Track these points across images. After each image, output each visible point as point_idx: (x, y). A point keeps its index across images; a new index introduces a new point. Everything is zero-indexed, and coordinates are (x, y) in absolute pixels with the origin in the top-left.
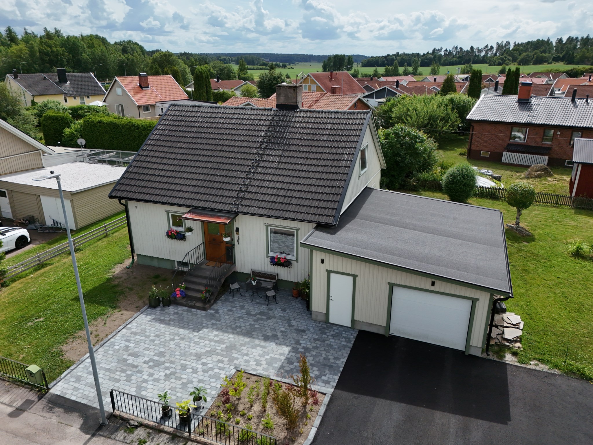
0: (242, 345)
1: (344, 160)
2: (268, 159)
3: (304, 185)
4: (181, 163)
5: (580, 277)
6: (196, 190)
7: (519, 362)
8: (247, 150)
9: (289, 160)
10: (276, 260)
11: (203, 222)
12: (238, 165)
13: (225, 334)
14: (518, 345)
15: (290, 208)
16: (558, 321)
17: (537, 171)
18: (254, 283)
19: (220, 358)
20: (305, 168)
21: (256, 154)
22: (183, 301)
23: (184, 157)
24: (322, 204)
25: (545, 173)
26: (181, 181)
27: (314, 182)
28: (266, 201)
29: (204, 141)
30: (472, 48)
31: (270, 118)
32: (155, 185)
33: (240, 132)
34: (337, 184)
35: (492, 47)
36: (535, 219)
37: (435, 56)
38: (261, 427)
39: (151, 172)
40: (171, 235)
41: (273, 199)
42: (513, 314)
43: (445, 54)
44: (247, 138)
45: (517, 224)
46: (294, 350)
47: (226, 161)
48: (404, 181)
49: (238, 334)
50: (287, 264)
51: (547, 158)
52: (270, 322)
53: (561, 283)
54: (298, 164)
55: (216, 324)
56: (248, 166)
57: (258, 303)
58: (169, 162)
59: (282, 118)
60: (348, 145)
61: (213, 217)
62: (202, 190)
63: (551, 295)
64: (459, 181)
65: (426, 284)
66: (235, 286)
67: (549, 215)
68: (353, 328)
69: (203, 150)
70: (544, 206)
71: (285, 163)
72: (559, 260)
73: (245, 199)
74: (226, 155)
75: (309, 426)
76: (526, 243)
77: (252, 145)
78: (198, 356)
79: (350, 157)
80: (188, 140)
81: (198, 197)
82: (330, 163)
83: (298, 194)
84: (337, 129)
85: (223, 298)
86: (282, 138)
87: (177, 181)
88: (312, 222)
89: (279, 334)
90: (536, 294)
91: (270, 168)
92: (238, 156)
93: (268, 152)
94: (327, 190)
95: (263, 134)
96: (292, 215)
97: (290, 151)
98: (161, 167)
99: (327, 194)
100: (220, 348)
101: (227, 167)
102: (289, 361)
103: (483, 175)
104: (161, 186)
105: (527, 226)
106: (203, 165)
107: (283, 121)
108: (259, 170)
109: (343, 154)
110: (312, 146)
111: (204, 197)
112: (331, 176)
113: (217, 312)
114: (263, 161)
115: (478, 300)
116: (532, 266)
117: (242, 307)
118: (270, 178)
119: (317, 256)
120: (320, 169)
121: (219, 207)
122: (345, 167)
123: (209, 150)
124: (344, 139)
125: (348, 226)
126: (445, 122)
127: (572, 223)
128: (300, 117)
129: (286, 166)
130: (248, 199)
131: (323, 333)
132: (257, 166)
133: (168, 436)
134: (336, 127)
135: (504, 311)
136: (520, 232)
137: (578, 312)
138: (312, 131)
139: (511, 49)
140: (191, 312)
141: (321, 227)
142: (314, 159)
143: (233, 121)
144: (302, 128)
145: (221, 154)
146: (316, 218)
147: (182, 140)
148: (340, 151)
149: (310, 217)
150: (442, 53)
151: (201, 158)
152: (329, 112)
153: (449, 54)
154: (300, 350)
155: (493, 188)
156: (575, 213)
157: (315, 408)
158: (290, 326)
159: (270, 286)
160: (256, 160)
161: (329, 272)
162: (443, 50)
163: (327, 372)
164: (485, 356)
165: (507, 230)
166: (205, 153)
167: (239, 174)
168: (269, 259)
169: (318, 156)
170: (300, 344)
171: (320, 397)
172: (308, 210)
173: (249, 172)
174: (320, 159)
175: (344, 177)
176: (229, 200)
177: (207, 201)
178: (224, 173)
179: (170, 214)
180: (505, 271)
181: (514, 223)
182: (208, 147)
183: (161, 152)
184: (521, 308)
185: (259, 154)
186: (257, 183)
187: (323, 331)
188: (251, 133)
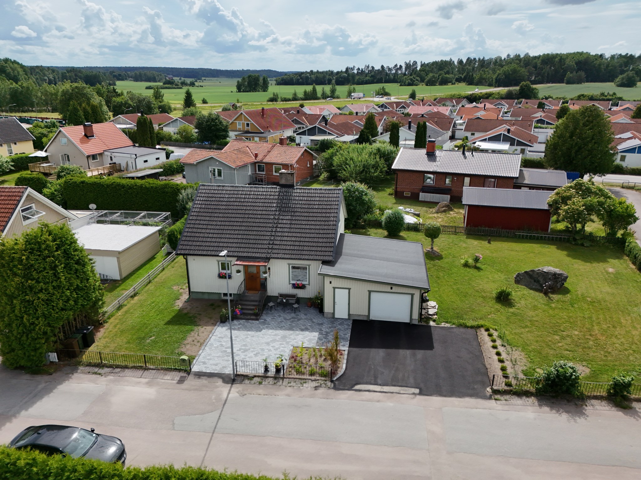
0: (290, 335)
1: (331, 221)
2: (282, 222)
3: (310, 238)
4: (222, 227)
5: (467, 278)
6: (238, 245)
7: (436, 324)
8: (267, 217)
9: (296, 222)
10: (296, 285)
11: (245, 266)
12: (264, 227)
13: (277, 331)
14: (436, 316)
15: (304, 253)
16: (455, 303)
17: (443, 207)
18: (284, 301)
19: (281, 343)
20: (308, 227)
21: (273, 219)
22: (242, 316)
23: (223, 223)
24: (323, 249)
25: (448, 208)
26: (226, 240)
27: (315, 235)
28: (288, 250)
29: (234, 211)
30: (382, 67)
31: (277, 194)
32: (207, 244)
33: (258, 204)
34: (330, 236)
35: (401, 66)
36: (442, 244)
37: (349, 75)
38: (318, 368)
39: (202, 235)
40: (221, 276)
41: (292, 248)
42: (432, 302)
43: (357, 72)
44: (264, 208)
45: (432, 248)
46: (321, 334)
47: (254, 224)
48: (355, 222)
49: (284, 330)
50: (303, 287)
51: (449, 196)
52: (301, 322)
53: (457, 283)
54: (303, 225)
55: (269, 327)
56: (270, 227)
57: (288, 313)
58: (212, 227)
59: (285, 193)
60: (332, 211)
61: (255, 262)
62: (243, 245)
63: (451, 290)
64: (394, 221)
65: (388, 289)
66: (271, 304)
67: (451, 240)
68: (349, 319)
69: (236, 218)
70: (448, 234)
71: (295, 224)
72: (456, 269)
73: (274, 249)
74: (253, 220)
75: (342, 364)
76: (438, 261)
77: (269, 213)
78: (268, 344)
79: (335, 219)
80: (221, 211)
81: (242, 250)
82: (323, 223)
83: (307, 244)
84: (323, 201)
85: (264, 312)
86: (288, 207)
87: (223, 240)
88: (319, 260)
89: (309, 327)
90: (444, 290)
91: (285, 228)
92: (261, 221)
93: (281, 217)
94: (324, 240)
95: (275, 205)
96: (306, 257)
97: (296, 216)
98: (208, 231)
99: (325, 242)
100: (278, 338)
101: (255, 229)
102: (319, 339)
103: (407, 213)
104: (212, 244)
105: (438, 249)
106: (238, 228)
107: (286, 195)
108: (278, 229)
109: (330, 217)
110: (309, 213)
111: (246, 250)
112: (325, 231)
113: (265, 320)
114: (280, 224)
115: (414, 294)
116: (442, 275)
117: (280, 316)
118: (286, 234)
119: (327, 280)
120: (318, 227)
121: (258, 255)
122: (333, 225)
123: (240, 218)
124: (329, 207)
125: (340, 261)
126: (376, 168)
127: (464, 245)
128: (297, 192)
129: (295, 226)
130: (276, 249)
131: (333, 323)
132: (276, 227)
133: (272, 379)
134: (322, 199)
135: (428, 301)
136: (434, 254)
137: (465, 297)
138: (307, 202)
139: (418, 69)
140: (249, 322)
141: (325, 263)
142: (312, 221)
143: (252, 196)
144: (300, 200)
145: (249, 220)
146: (322, 258)
147: (217, 211)
148: (328, 215)
149: (317, 258)
150: (355, 71)
151: (235, 224)
152: (316, 189)
153: (361, 73)
154: (324, 333)
155: (415, 224)
156: (467, 238)
157: (342, 357)
158: (313, 322)
159: (293, 302)
160: (274, 223)
161: (334, 288)
162: (355, 69)
163: (342, 341)
164: (420, 324)
165: (426, 253)
166: (238, 220)
167: (265, 233)
168: (291, 285)
169: (315, 219)
170: (323, 330)
171: (343, 352)
172: (316, 253)
173: (272, 231)
174: (316, 221)
175: (334, 231)
176: (264, 251)
177: (249, 252)
178: (255, 233)
179: (220, 263)
180: (426, 278)
181: (430, 248)
182: (239, 216)
183: (205, 220)
184: (436, 298)
185: (275, 219)
186: (279, 238)
187: (332, 323)
188: (266, 205)
